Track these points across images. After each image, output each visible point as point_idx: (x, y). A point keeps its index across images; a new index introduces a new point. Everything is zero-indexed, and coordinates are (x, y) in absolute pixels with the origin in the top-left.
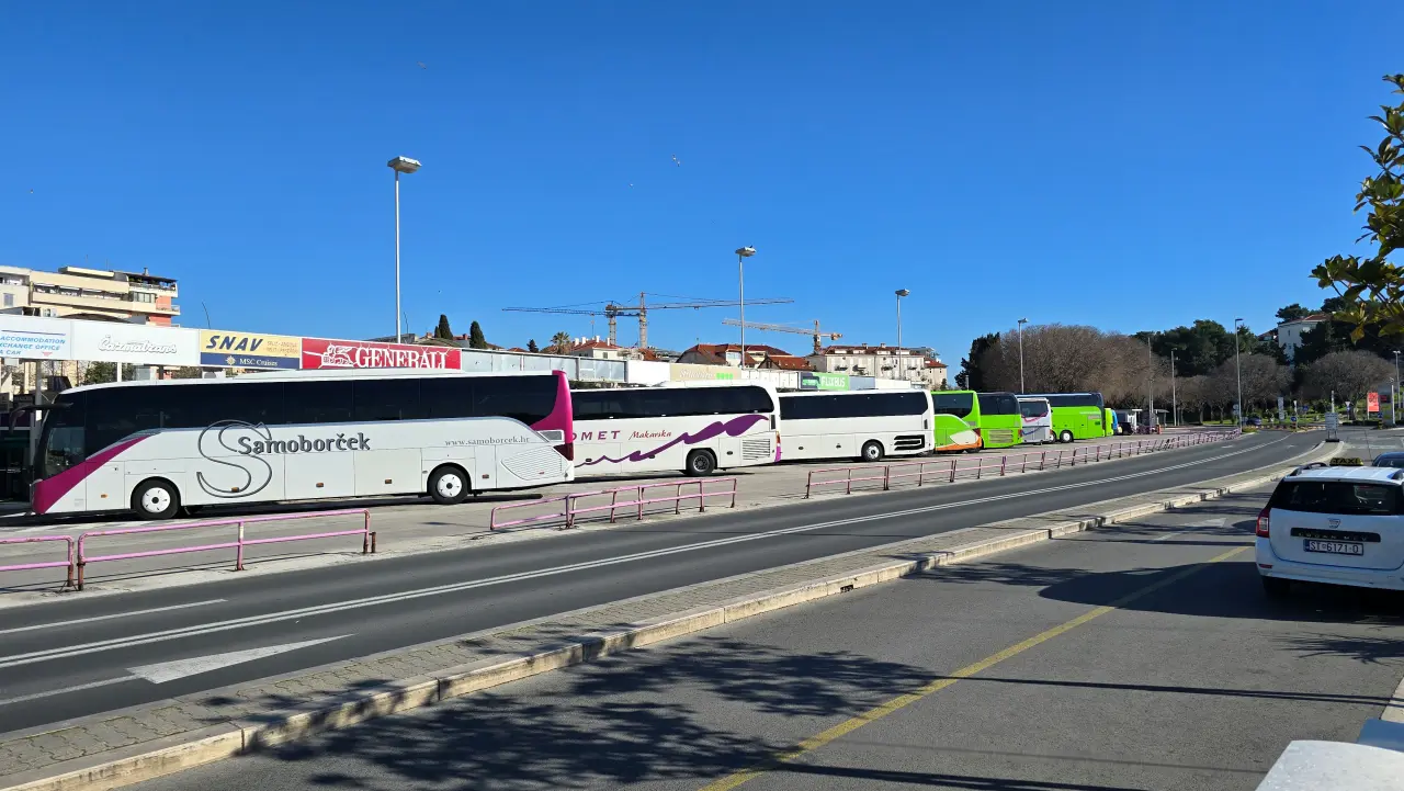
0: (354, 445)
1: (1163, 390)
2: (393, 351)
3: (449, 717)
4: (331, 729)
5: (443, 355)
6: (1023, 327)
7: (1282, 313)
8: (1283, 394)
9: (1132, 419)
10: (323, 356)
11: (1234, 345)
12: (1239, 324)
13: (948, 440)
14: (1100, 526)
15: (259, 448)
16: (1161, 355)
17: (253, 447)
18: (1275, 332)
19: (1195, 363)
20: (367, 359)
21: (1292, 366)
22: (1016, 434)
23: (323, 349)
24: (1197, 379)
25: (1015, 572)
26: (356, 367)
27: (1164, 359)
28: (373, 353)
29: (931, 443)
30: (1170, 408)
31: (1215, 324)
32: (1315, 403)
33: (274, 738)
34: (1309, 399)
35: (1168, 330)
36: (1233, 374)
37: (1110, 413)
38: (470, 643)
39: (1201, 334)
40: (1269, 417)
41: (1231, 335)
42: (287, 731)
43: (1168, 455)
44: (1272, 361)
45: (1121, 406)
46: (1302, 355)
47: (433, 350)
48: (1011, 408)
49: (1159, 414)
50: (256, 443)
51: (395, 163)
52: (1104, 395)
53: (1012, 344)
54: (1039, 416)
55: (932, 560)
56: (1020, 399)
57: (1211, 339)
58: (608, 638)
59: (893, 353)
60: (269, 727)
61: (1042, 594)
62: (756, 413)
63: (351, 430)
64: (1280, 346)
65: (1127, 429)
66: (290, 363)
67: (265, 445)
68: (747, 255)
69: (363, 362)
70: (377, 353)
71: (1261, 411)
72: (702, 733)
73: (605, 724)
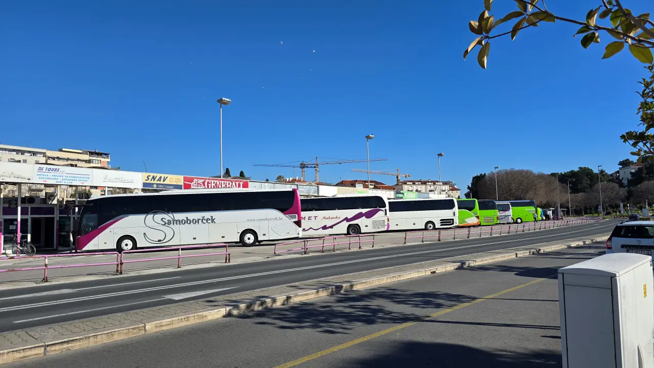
0: (209, 221)
1: (564, 200)
2: (221, 182)
3: (293, 309)
4: (253, 310)
5: (241, 183)
6: (497, 170)
7: (621, 163)
8: (623, 201)
9: (550, 213)
10: (192, 184)
11: (598, 179)
12: (600, 168)
13: (464, 222)
14: (538, 253)
15: (169, 222)
16: (563, 183)
17: (167, 222)
18: (618, 172)
19: (579, 187)
20: (210, 185)
21: (626, 188)
22: (495, 219)
23: (192, 181)
24: (580, 194)
25: (504, 268)
26: (205, 188)
27: (564, 185)
28: (213, 183)
29: (457, 223)
30: (568, 208)
31: (588, 169)
32: (638, 206)
33: (235, 312)
34: (635, 204)
35: (566, 172)
36: (598, 192)
37: (539, 210)
38: (291, 286)
39: (582, 173)
40: (616, 212)
41: (597, 174)
42: (239, 310)
43: (568, 228)
44: (617, 186)
45: (545, 207)
46: (631, 183)
47: (238, 181)
48: (493, 207)
49: (562, 211)
50: (168, 221)
51: (220, 101)
52: (536, 202)
53: (492, 178)
54: (506, 211)
55: (467, 263)
56: (497, 203)
57: (587, 176)
58: (344, 285)
59: (434, 184)
60: (234, 308)
61: (516, 274)
62: (378, 208)
63: (207, 215)
64: (621, 179)
65: (548, 218)
66: (179, 187)
67: (172, 221)
68: (371, 138)
69: (208, 186)
70: (214, 182)
71: (612, 210)
72: (391, 313)
73: (354, 310)
